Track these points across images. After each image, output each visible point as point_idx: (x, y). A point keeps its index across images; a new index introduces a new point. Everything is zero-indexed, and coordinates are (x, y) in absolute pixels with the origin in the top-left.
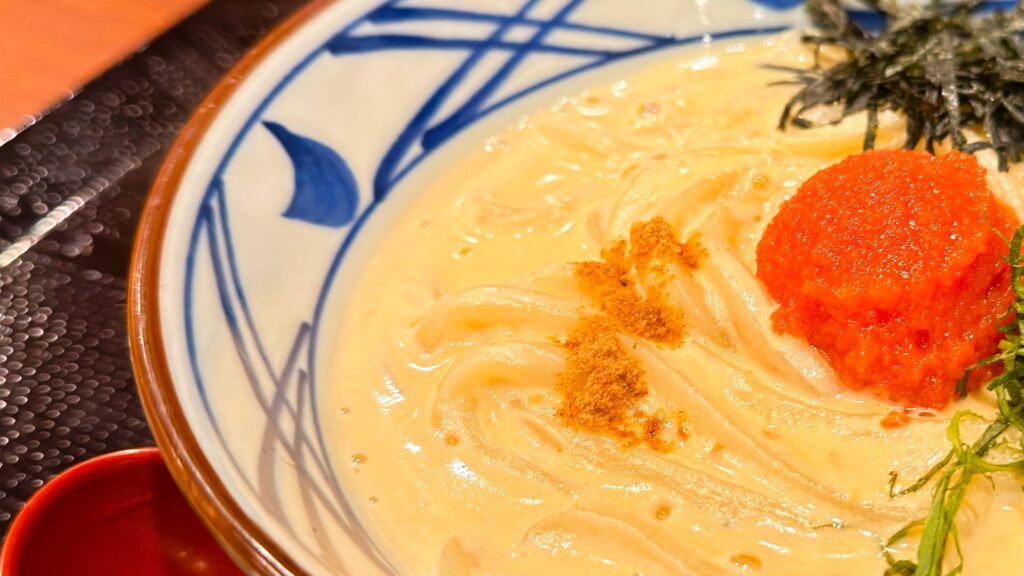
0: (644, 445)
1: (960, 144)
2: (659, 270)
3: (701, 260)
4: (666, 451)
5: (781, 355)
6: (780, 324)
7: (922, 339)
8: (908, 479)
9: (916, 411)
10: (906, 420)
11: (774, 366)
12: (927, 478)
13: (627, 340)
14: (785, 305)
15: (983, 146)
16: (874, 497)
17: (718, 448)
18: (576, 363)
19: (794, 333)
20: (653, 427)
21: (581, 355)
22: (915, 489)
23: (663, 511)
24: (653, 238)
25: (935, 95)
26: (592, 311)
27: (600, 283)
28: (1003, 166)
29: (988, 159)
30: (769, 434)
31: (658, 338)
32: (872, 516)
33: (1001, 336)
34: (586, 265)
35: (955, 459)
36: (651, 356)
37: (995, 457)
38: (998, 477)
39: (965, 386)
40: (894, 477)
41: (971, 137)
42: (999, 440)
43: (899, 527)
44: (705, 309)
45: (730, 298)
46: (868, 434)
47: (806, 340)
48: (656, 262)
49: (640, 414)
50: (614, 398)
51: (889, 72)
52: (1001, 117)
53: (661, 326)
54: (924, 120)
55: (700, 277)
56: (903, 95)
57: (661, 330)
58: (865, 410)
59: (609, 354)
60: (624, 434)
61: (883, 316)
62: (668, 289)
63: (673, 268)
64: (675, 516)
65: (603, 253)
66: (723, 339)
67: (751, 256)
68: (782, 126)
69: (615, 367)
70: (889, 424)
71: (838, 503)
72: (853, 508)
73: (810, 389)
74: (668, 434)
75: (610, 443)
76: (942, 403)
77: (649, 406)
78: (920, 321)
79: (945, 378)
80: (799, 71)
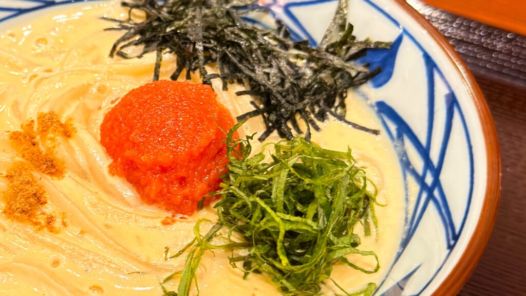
0: (46, 230)
1: (203, 74)
2: (52, 139)
3: (73, 134)
4: (57, 233)
5: (113, 186)
6: (113, 170)
7: (182, 181)
8: (176, 251)
9: (179, 216)
10: (174, 221)
11: (110, 191)
12: (183, 251)
13: (37, 175)
14: (115, 160)
15: (215, 76)
16: (157, 259)
17: (82, 232)
18: (13, 187)
19: (120, 176)
20: (50, 220)
21: (15, 183)
22: (177, 256)
23: (56, 263)
24: (49, 122)
25: (192, 46)
26: (19, 159)
27: (21, 144)
28: (225, 88)
29: (217, 83)
30: (107, 226)
31: (51, 174)
32: (156, 269)
33: (221, 181)
34: (14, 133)
35: (196, 242)
36: (49, 183)
37: (215, 242)
38: (217, 251)
39: (202, 204)
40: (167, 250)
41: (210, 71)
42: (218, 233)
43: (169, 274)
44: (75, 160)
45: (88, 156)
46: (155, 227)
47: (126, 180)
48: (51, 135)
49: (43, 213)
50: (31, 205)
51: (168, 30)
52: (225, 59)
53: (53, 168)
54: (186, 61)
55: (72, 142)
56: (175, 45)
57: (53, 170)
58: (154, 215)
59: (28, 183)
60: (36, 224)
61: (164, 170)
62: (57, 149)
63: (59, 139)
64: (61, 266)
65: (22, 126)
66: (83, 175)
67: (97, 131)
68: (111, 55)
69: (31, 190)
70: (165, 223)
71: (140, 262)
72: (147, 264)
73: (128, 204)
74: (57, 224)
75: (30, 229)
76: (191, 212)
77: (49, 209)
78: (182, 173)
79: (193, 200)
80: (121, 22)
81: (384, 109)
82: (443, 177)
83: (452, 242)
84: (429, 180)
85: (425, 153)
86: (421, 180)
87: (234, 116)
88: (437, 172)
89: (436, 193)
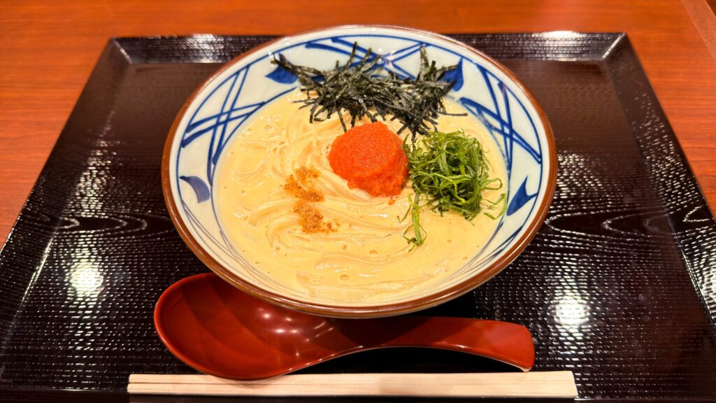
0: (330, 232)
1: (370, 116)
2: (310, 182)
3: (319, 174)
4: (337, 231)
5: (354, 195)
6: (351, 186)
7: (390, 178)
8: (402, 217)
9: (394, 198)
10: (394, 201)
11: (353, 198)
12: (407, 214)
13: (311, 204)
14: (349, 181)
15: (376, 115)
16: (396, 224)
17: (350, 226)
18: (303, 216)
19: (356, 188)
20: (329, 225)
21: (303, 213)
22: (405, 218)
23: (345, 247)
24: (304, 173)
25: (357, 103)
26: (297, 199)
27: (293, 190)
28: (384, 119)
29: (379, 118)
30: (362, 217)
31: (318, 201)
32: (397, 229)
33: (408, 171)
35: (412, 207)
36: (318, 206)
37: (421, 204)
38: (423, 208)
39: (403, 186)
40: (398, 217)
41: (372, 113)
42: (420, 198)
43: (405, 230)
44: (328, 189)
45: (333, 184)
46: (386, 208)
47: (358, 189)
48: (308, 180)
49: (324, 224)
50: (316, 221)
52: (376, 103)
53: (316, 197)
54: (356, 112)
55: (320, 179)
56: (346, 104)
57: (318, 198)
58: (381, 203)
59: (309, 210)
60: (324, 231)
62: (315, 186)
63: (313, 180)
64: (349, 248)
66: (334, 194)
67: (329, 168)
68: (311, 122)
69: (312, 214)
70: (391, 203)
71: (388, 229)
72: (392, 229)
73: (366, 201)
74: (334, 226)
75: (323, 235)
76: (399, 193)
77: (326, 220)
79: (399, 186)
80: (305, 101)
81: (465, 101)
82: (515, 127)
83: (539, 160)
84: (507, 131)
85: (498, 117)
86: (502, 132)
87: (395, 133)
88: (510, 125)
89: (514, 136)
